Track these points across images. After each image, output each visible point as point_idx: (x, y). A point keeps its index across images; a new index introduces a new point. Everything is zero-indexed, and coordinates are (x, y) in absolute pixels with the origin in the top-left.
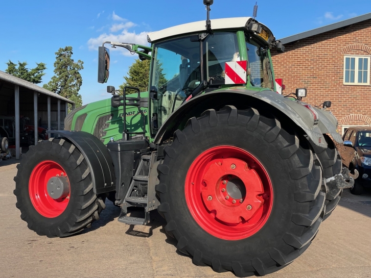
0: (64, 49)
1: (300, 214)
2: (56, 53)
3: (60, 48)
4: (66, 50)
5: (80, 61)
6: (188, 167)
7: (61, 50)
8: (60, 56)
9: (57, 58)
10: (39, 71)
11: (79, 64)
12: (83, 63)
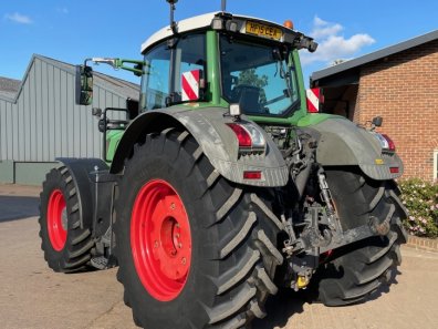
1: (208, 276)
6: (134, 200)
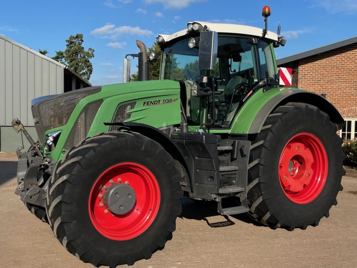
0: (75, 36)
2: (67, 41)
3: (71, 36)
4: (77, 37)
5: (90, 49)
7: (72, 37)
8: (71, 44)
9: (67, 45)
10: (59, 60)
11: (90, 52)
12: (94, 51)
